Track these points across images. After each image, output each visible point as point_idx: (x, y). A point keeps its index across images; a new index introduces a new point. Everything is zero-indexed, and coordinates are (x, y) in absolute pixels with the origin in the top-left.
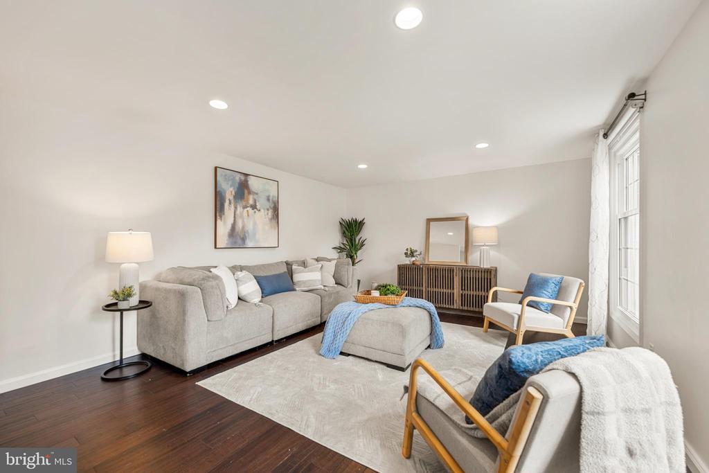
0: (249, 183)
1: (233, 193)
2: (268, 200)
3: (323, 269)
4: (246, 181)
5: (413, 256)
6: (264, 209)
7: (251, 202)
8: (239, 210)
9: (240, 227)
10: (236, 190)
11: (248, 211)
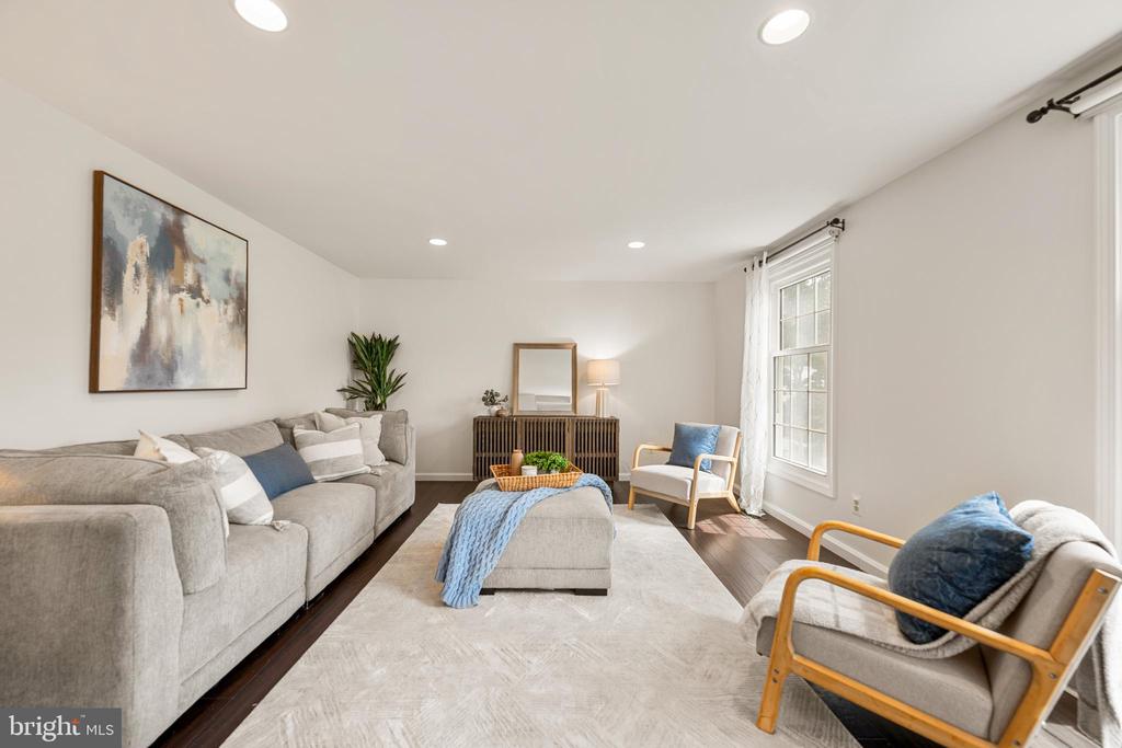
0: (186, 232)
1: (147, 250)
2: (227, 279)
3: (363, 433)
4: (179, 227)
6: (219, 302)
7: (189, 279)
8: (161, 295)
9: (164, 340)
10: (154, 243)
11: (181, 300)
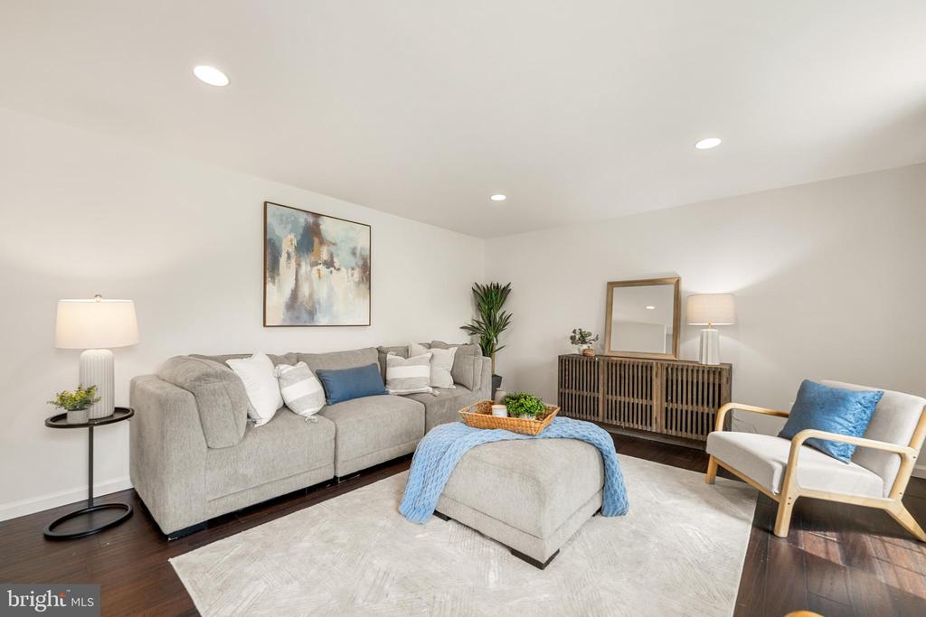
0: (321, 227)
1: (295, 242)
2: (354, 253)
3: (436, 361)
4: (317, 225)
5: (584, 342)
6: (347, 269)
7: (325, 256)
8: (305, 268)
9: (307, 294)
10: (299, 237)
11: (319, 270)
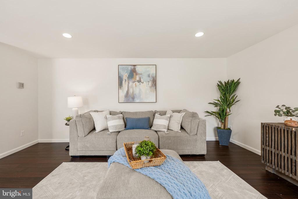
0: (136, 69)
1: (127, 76)
2: (149, 76)
4: (135, 69)
6: (146, 82)
7: (138, 79)
8: (131, 83)
9: (131, 92)
10: (129, 74)
11: (136, 84)
